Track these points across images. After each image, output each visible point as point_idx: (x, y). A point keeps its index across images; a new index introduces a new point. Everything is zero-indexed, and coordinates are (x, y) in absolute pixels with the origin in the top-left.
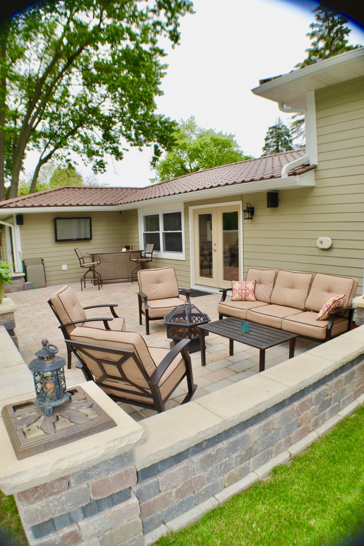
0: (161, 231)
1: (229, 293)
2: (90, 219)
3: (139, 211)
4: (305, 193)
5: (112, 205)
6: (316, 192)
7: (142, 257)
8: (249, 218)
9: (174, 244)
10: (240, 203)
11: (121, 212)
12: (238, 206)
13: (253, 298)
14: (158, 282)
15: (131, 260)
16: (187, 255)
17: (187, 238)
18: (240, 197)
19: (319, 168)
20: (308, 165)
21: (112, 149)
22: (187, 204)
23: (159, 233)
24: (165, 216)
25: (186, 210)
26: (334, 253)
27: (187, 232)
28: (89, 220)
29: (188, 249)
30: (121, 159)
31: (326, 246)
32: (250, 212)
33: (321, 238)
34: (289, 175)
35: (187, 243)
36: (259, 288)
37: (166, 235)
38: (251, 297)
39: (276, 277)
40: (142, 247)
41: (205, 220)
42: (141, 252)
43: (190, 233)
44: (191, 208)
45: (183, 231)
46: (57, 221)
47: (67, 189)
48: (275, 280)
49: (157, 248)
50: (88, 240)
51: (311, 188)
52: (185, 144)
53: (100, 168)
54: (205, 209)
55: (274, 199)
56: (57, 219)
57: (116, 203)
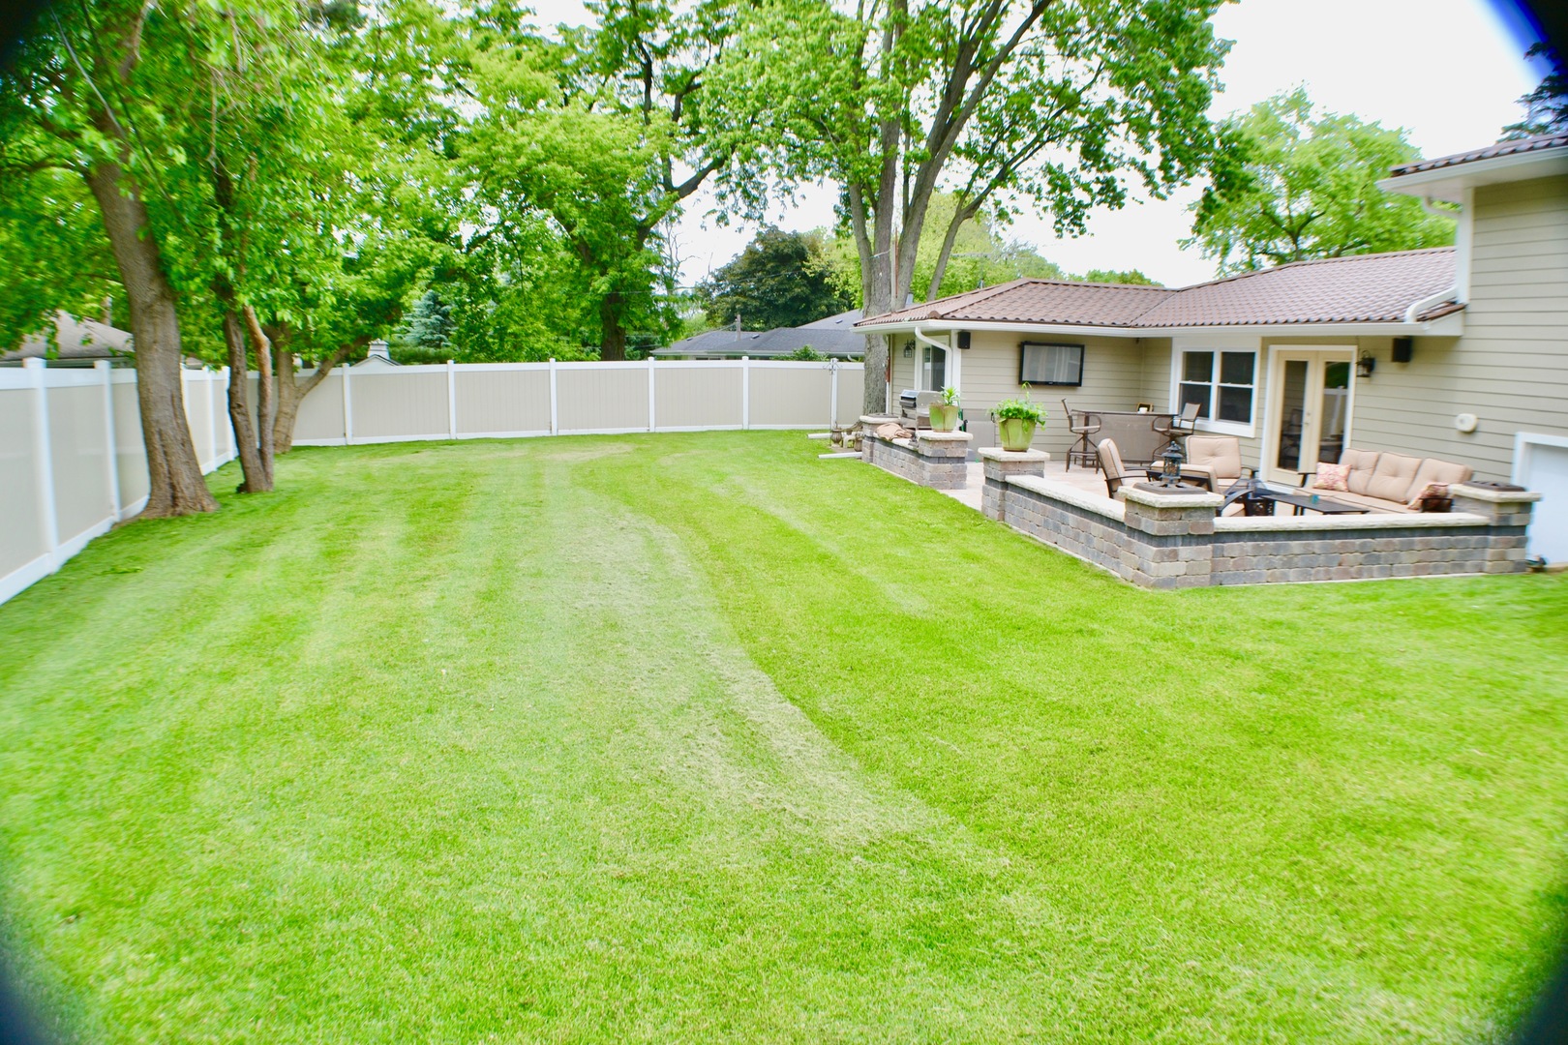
0: (1215, 383)
1: (1310, 477)
2: (1082, 347)
3: (1174, 342)
4: (1449, 344)
5: (1125, 326)
6: (1464, 345)
7: (1173, 428)
8: (1364, 376)
9: (1236, 407)
10: (1353, 349)
11: (1137, 340)
12: (1350, 354)
13: (1344, 488)
14: (1213, 455)
15: (1154, 430)
16: (1259, 428)
17: (1262, 398)
18: (1356, 340)
19: (1470, 309)
20: (1454, 303)
21: (1102, 183)
22: (1267, 341)
23: (1209, 387)
24: (1225, 355)
25: (1265, 350)
26: (1479, 439)
27: (1262, 388)
28: (1079, 350)
29: (1260, 419)
30: (1120, 208)
31: (1468, 427)
32: (1368, 365)
33: (1462, 416)
34: (1418, 320)
35: (1261, 408)
36: (1355, 475)
37: (1224, 391)
38: (1341, 485)
39: (1378, 461)
40: (1173, 409)
41: (1296, 372)
42: (1172, 416)
43: (1267, 390)
44: (1274, 348)
45: (1255, 387)
46: (1026, 347)
47: (1034, 285)
48: (1376, 465)
49: (1204, 413)
50: (1075, 385)
51: (1455, 339)
52: (1276, 153)
53: (1072, 227)
54: (1297, 352)
55: (1404, 349)
56: (1026, 344)
57: (1133, 324)
